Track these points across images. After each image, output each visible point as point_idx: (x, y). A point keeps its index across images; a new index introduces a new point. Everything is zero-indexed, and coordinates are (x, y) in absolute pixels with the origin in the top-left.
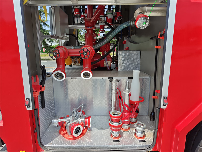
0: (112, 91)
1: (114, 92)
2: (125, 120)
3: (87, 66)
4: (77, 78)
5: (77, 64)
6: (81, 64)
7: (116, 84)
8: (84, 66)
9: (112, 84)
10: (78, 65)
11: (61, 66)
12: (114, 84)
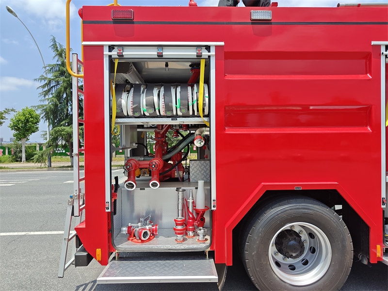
0: (178, 201)
1: (180, 200)
2: (190, 227)
3: (155, 176)
4: (145, 188)
5: (146, 175)
6: (150, 175)
7: (183, 194)
8: (153, 177)
9: (178, 193)
10: (147, 177)
11: (132, 177)
12: (180, 193)
